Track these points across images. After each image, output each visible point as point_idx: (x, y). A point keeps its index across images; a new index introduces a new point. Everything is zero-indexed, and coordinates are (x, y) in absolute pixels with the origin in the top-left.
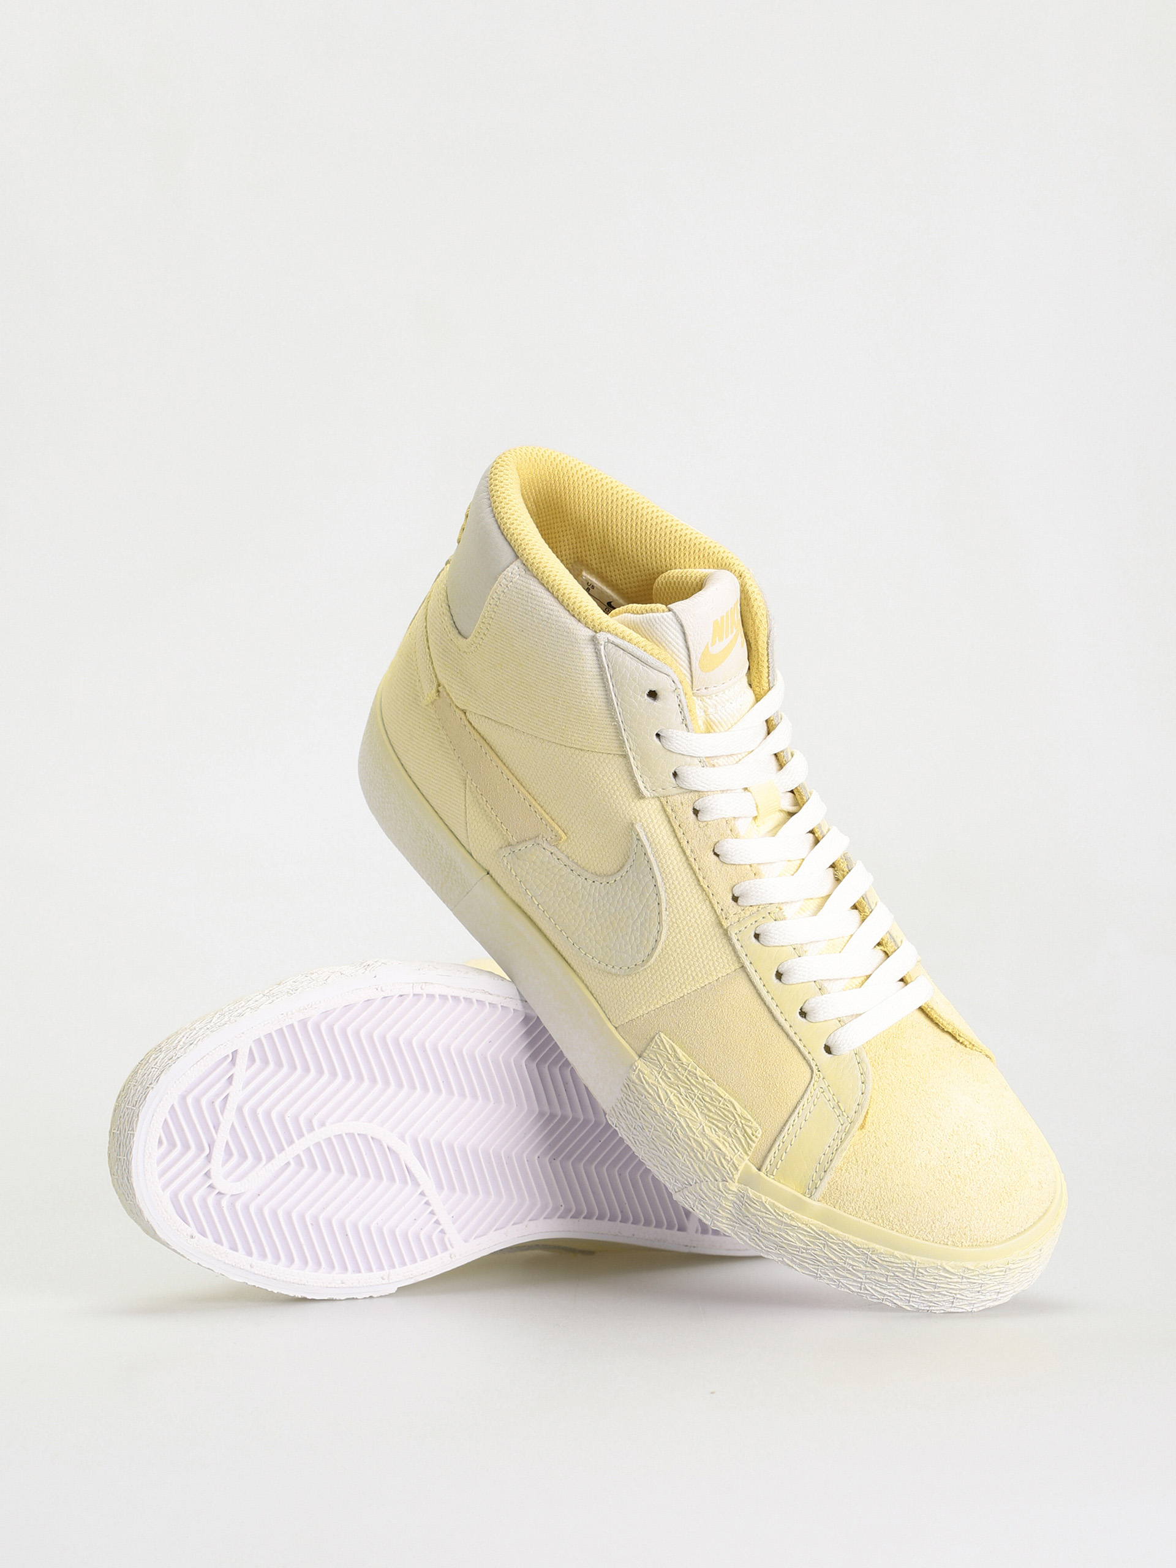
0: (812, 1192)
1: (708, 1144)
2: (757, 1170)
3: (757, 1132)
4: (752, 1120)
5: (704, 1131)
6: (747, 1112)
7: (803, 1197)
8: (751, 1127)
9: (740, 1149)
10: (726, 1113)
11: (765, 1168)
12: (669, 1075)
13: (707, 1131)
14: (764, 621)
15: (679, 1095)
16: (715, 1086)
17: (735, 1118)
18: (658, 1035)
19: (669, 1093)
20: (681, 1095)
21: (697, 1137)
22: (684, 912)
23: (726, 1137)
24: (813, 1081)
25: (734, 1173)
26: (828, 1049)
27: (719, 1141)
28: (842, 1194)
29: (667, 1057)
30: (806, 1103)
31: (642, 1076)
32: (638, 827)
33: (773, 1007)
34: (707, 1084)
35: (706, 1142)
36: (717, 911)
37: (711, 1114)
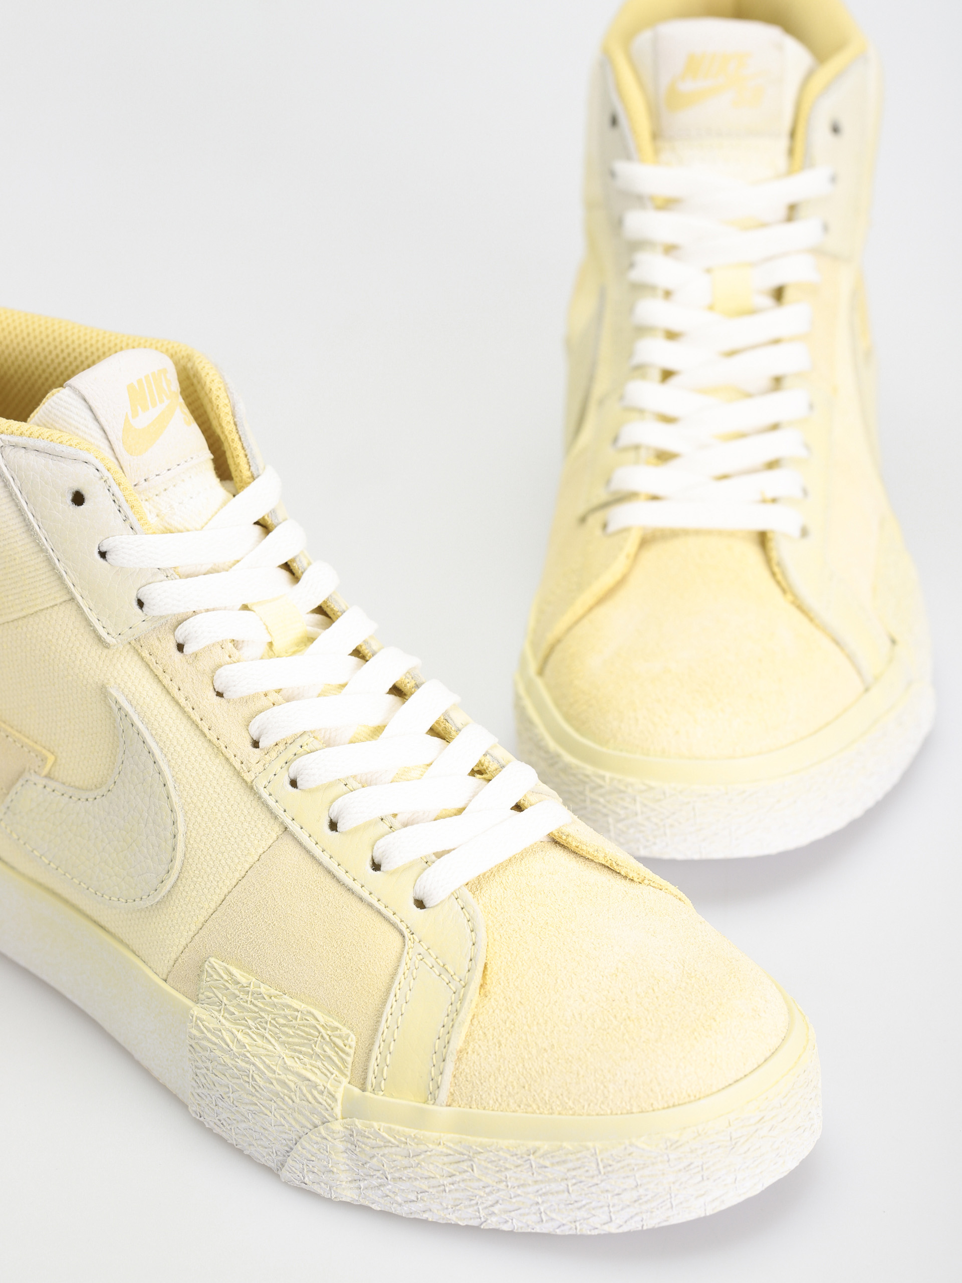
0: (435, 1095)
1: (297, 1081)
2: (360, 1091)
3: (350, 1039)
4: (340, 1026)
5: (285, 1063)
6: (333, 1018)
7: (425, 1106)
8: (340, 1037)
9: (334, 1071)
10: (307, 1029)
11: (370, 1085)
12: (232, 1009)
13: (289, 1062)
14: (223, 395)
15: (248, 1030)
16: (287, 1000)
17: (320, 1033)
18: (207, 962)
19: (236, 1033)
20: (250, 1029)
21: (279, 1075)
22: (197, 784)
23: (314, 1062)
24: (407, 947)
25: (333, 1105)
26: (420, 904)
27: (306, 1069)
28: (475, 1084)
29: (224, 985)
30: (403, 980)
31: (200, 1024)
32: (113, 692)
33: (333, 866)
34: (276, 1000)
35: (291, 1078)
36: (236, 766)
37: (290, 1040)
